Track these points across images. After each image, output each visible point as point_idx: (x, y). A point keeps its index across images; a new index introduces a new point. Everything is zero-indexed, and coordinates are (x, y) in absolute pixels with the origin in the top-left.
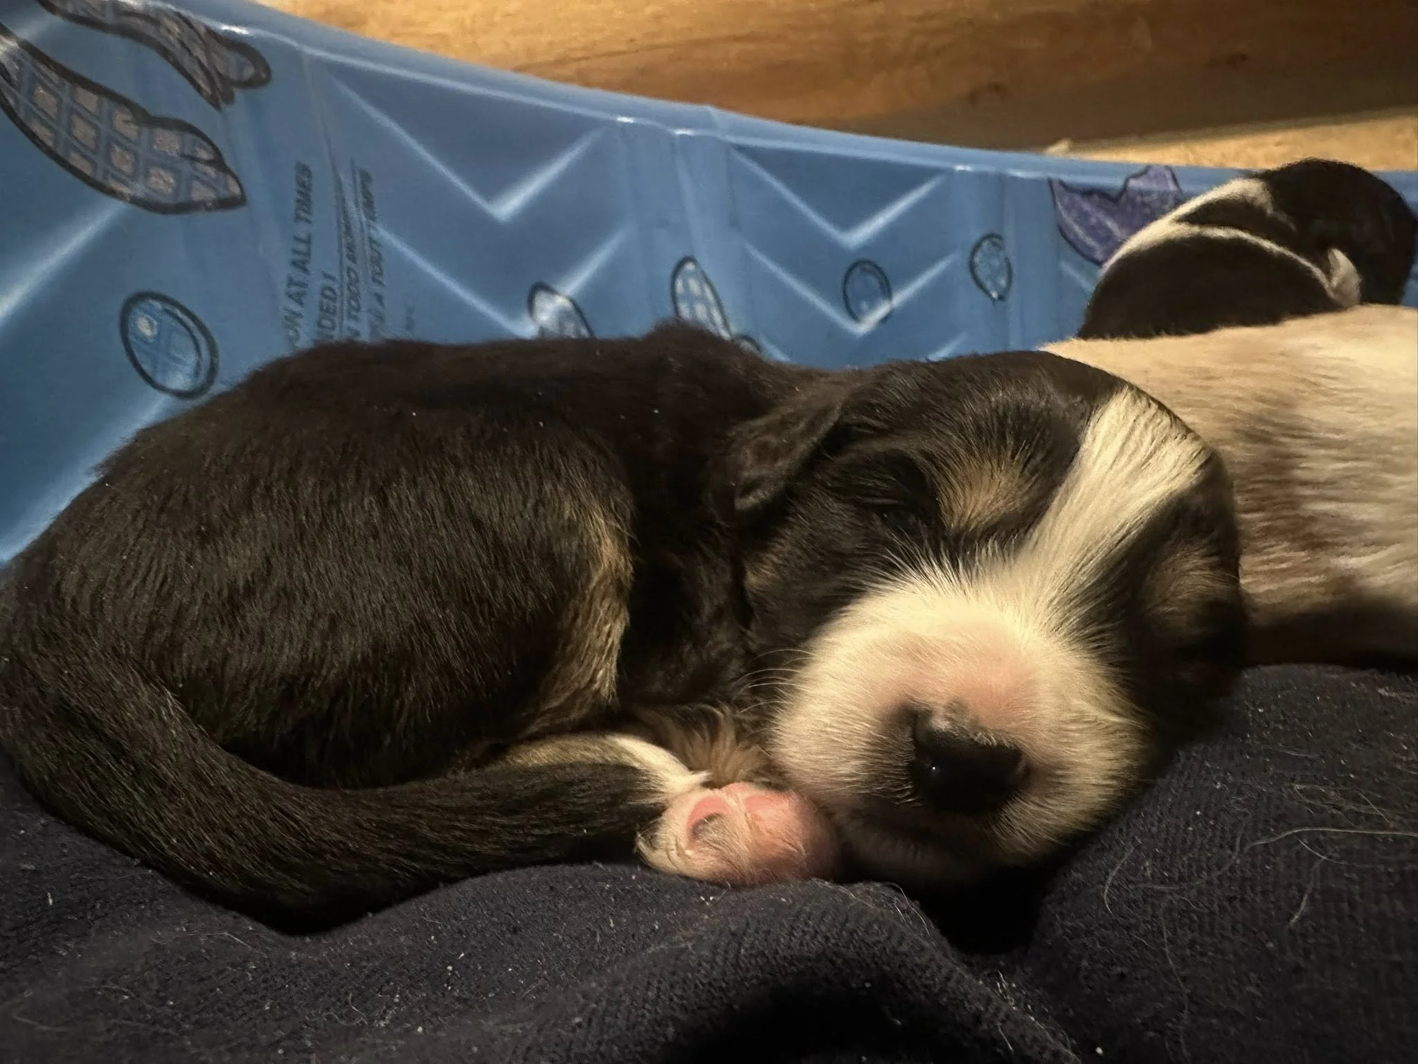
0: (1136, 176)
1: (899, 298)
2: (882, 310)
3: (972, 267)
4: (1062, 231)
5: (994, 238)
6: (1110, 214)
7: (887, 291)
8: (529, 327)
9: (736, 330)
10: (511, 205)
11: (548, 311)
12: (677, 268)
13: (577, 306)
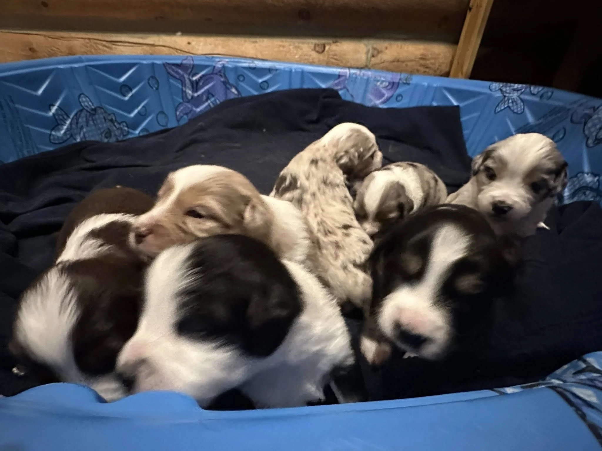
0: (185, 60)
1: (134, 91)
2: (130, 95)
3: (149, 83)
4: (169, 73)
5: (153, 77)
6: (179, 69)
7: (131, 90)
8: (51, 114)
9: (95, 106)
10: (40, 92)
11: (54, 109)
12: (79, 96)
13: (60, 108)
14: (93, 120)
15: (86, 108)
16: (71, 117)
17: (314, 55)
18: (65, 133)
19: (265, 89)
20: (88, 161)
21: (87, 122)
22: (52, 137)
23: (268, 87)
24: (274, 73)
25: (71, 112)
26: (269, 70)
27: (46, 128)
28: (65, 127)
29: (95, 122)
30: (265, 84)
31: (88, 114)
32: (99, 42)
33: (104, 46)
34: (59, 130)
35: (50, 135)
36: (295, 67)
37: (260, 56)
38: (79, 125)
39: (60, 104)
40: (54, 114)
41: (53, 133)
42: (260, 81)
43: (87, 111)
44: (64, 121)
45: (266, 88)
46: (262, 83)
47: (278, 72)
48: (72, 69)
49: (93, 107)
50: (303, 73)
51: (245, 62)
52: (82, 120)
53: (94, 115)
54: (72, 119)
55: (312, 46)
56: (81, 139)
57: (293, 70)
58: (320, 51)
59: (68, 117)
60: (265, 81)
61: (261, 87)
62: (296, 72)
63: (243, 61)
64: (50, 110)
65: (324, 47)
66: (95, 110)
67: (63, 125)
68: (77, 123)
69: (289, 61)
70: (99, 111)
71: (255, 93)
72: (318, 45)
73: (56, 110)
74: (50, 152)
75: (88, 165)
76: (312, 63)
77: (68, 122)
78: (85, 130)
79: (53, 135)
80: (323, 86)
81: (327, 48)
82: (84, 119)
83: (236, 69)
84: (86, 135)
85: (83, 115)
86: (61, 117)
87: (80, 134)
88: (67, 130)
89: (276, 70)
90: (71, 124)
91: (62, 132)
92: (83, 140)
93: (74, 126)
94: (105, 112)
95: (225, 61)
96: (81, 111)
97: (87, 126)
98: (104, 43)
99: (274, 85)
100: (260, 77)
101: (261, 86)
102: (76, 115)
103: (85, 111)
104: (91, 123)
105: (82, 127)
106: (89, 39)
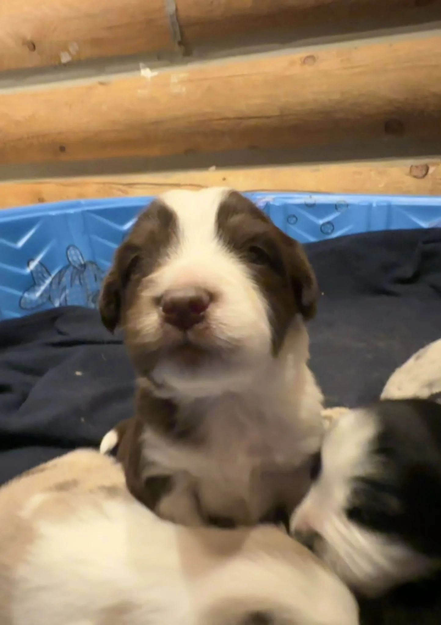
8: (28, 270)
9: (86, 260)
10: (21, 244)
11: (33, 265)
12: (68, 249)
13: (41, 263)
14: (80, 279)
15: (73, 264)
16: (53, 275)
17: (410, 181)
18: (41, 295)
19: (328, 234)
20: (60, 333)
21: (72, 280)
22: (23, 301)
23: (333, 231)
24: (344, 209)
25: (53, 269)
26: (336, 207)
27: (19, 288)
28: (43, 288)
29: (82, 281)
30: (328, 226)
31: (75, 271)
32: (114, 186)
33: (120, 190)
34: (34, 291)
35: (21, 298)
36: (376, 200)
37: (323, 189)
38: (61, 286)
39: (43, 259)
40: (32, 272)
41: (26, 295)
42: (321, 222)
43: (74, 267)
44: (43, 279)
45: (330, 231)
46: (323, 225)
47: (349, 207)
48: (66, 216)
49: (83, 262)
50: (390, 208)
51: (298, 198)
52: (66, 280)
53: (82, 272)
54: (54, 278)
55: (408, 170)
56: (60, 304)
57: (374, 205)
58: (420, 175)
59: (50, 274)
60: (329, 223)
61: (322, 231)
62: (379, 207)
63: (296, 196)
64: (28, 265)
65: (427, 169)
66: (84, 266)
67: (40, 285)
68: (59, 283)
69: (368, 192)
70: (90, 267)
71: (312, 239)
72: (417, 167)
73: (36, 267)
74: (15, 320)
75: (58, 338)
76: (407, 193)
77: (48, 282)
78: (67, 291)
79: (26, 298)
80: (425, 225)
81: (432, 170)
82: (69, 278)
83: (285, 207)
84: (68, 299)
85: (68, 272)
86: (40, 275)
87: (60, 297)
88: (45, 291)
89: (347, 205)
90: (51, 284)
91: (38, 294)
92: (64, 304)
93: (54, 286)
94: (98, 269)
95: (269, 198)
96: (66, 267)
97: (71, 286)
98: (121, 187)
99: (341, 228)
100: (321, 217)
101: (322, 229)
102: (60, 272)
103: (71, 268)
104: (77, 282)
105: (64, 289)
106: (104, 183)
